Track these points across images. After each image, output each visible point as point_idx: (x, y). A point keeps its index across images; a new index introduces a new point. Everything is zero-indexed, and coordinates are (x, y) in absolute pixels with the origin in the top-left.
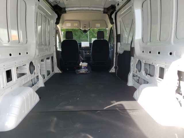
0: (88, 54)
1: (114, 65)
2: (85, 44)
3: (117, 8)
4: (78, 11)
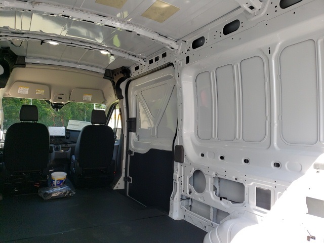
0: (62, 151)
1: (123, 175)
2: (56, 131)
3: (134, 73)
4: (53, 68)
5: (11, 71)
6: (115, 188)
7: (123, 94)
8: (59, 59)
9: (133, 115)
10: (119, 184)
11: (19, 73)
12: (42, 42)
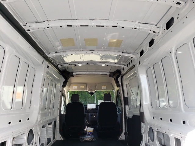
0: (94, 117)
1: (124, 131)
2: (91, 106)
3: (123, 73)
4: (85, 75)
5: (68, 79)
6: (120, 139)
7: (120, 84)
8: (87, 71)
9: (126, 96)
10: (122, 136)
11: (73, 80)
12: (75, 65)
